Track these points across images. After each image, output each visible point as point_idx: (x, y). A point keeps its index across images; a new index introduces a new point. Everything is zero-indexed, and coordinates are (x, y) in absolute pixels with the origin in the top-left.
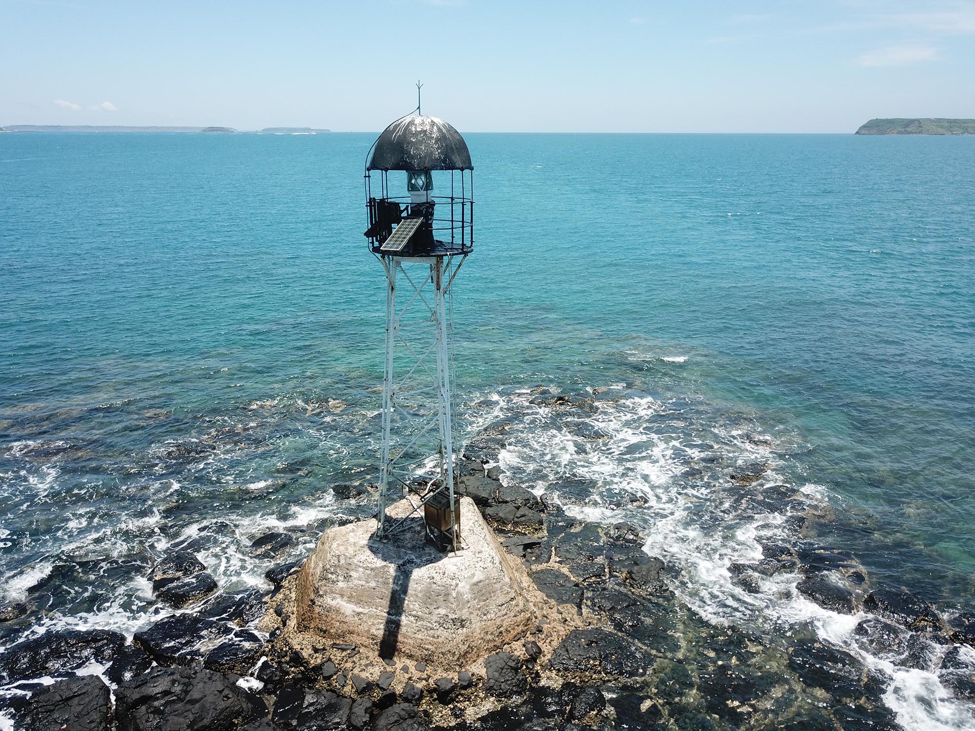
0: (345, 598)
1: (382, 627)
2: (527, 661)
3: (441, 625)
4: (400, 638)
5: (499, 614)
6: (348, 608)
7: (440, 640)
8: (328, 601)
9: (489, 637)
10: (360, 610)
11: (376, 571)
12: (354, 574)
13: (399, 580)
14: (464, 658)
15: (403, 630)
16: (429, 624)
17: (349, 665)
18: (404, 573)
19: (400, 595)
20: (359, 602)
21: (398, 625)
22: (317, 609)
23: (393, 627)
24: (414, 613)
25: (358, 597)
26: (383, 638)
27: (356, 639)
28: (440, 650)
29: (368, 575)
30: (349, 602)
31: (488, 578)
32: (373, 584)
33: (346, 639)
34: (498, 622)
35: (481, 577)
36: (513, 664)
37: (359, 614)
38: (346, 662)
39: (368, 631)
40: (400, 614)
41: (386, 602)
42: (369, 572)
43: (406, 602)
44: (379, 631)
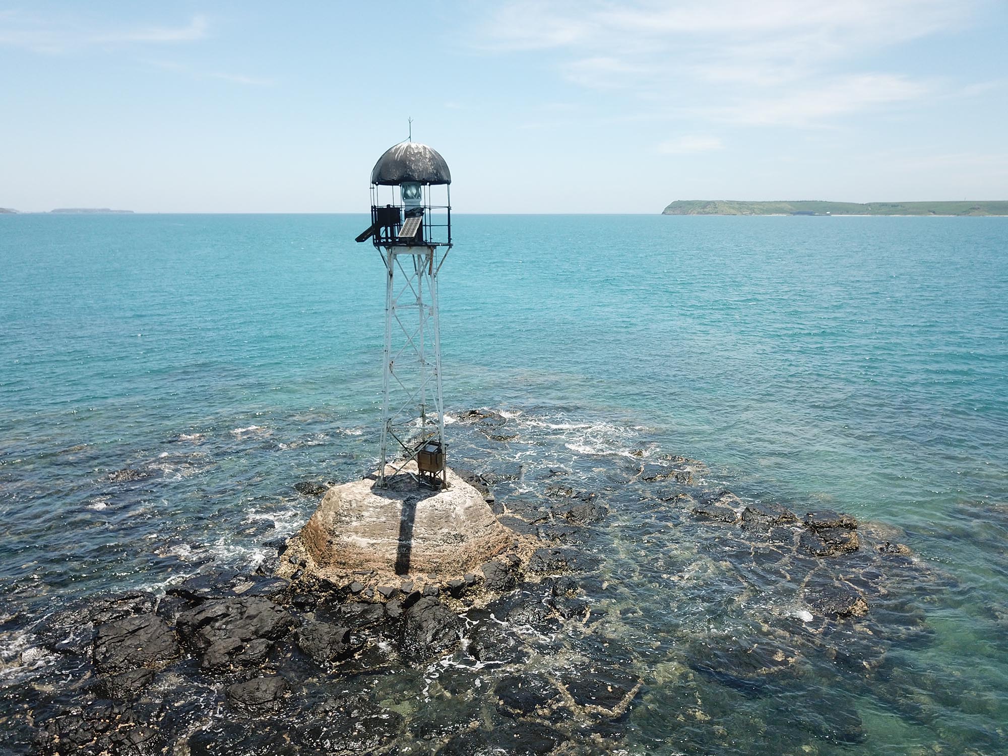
0: (359, 534)
1: (395, 551)
2: (512, 566)
3: (445, 541)
4: (412, 558)
5: (486, 533)
6: (363, 542)
7: (445, 553)
8: (344, 539)
9: (481, 550)
10: (375, 541)
11: (386, 508)
12: (365, 514)
13: (405, 512)
14: (465, 565)
15: (413, 551)
16: (434, 543)
17: (373, 582)
18: (410, 507)
19: (407, 523)
20: (372, 535)
21: (409, 548)
22: (335, 547)
23: (404, 551)
24: (421, 535)
25: (371, 531)
26: (397, 560)
27: (373, 565)
28: (447, 561)
29: (378, 512)
30: (364, 536)
31: (475, 505)
32: (383, 519)
33: (364, 566)
34: (486, 538)
35: (471, 504)
36: (503, 568)
37: (373, 545)
38: (369, 580)
39: (383, 557)
40: (410, 539)
41: (396, 532)
42: (379, 510)
43: (414, 528)
44: (393, 555)
